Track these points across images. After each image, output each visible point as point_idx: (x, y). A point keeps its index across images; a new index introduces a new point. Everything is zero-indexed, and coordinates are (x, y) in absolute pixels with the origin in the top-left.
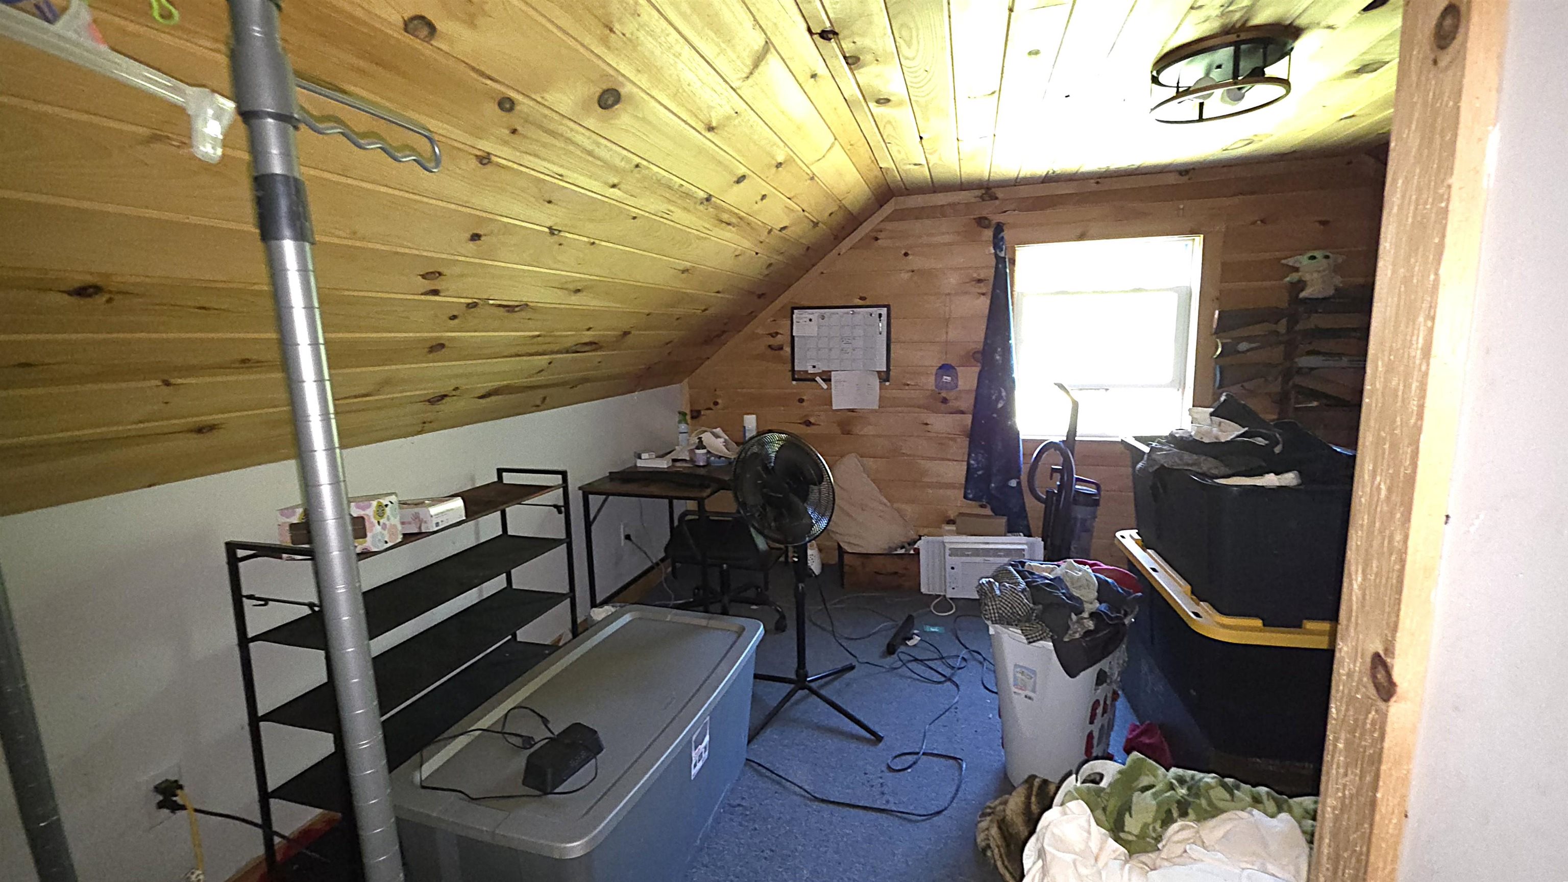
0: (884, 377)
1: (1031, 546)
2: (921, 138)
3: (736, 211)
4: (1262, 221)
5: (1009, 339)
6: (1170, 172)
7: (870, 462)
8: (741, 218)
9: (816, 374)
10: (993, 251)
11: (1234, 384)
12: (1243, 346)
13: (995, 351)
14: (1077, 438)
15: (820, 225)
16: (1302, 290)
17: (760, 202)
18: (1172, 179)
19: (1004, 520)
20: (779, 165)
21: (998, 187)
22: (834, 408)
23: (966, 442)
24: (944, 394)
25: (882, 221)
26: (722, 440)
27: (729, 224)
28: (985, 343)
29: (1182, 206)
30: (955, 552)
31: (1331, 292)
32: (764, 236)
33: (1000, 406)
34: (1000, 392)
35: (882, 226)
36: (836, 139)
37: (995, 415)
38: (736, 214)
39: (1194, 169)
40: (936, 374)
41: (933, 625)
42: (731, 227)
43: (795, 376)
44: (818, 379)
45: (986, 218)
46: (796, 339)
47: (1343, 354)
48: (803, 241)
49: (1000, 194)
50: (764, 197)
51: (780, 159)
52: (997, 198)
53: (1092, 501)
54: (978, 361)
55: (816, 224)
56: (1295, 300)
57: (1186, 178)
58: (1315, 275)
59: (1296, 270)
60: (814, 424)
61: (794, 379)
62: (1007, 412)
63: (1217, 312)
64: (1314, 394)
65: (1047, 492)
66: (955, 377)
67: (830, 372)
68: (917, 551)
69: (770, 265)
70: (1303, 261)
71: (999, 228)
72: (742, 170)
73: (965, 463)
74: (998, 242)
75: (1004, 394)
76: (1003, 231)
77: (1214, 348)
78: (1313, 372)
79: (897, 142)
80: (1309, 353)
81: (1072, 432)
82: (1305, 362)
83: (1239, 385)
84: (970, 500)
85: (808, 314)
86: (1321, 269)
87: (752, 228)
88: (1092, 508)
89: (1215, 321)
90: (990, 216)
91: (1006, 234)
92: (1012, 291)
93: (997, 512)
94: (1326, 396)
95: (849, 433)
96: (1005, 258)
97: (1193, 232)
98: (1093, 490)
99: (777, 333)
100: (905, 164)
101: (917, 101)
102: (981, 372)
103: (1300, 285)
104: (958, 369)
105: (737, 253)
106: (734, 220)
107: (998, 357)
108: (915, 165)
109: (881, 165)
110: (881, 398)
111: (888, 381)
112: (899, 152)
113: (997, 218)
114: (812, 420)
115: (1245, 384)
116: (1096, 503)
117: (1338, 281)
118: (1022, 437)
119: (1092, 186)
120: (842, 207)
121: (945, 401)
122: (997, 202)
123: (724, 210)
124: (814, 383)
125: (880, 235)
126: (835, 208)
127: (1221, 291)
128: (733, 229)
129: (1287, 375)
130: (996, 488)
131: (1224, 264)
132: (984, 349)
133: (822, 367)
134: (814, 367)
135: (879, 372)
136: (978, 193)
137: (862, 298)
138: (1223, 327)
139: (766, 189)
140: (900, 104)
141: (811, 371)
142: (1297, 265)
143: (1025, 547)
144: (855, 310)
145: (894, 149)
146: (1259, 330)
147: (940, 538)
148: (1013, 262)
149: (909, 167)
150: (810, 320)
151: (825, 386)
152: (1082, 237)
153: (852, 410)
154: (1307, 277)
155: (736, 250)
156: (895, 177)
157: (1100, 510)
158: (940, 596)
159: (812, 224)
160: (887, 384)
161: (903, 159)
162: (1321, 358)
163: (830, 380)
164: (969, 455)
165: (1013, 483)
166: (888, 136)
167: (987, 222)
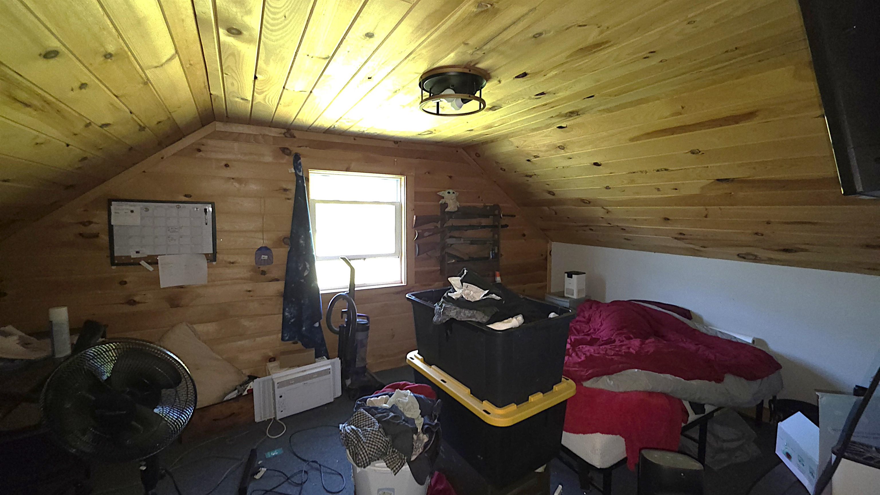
0: (212, 258)
1: (333, 364)
2: (256, 78)
3: (40, 91)
4: (429, 173)
5: (309, 230)
6: (390, 141)
7: (200, 328)
8: (48, 103)
9: (141, 259)
10: (294, 171)
11: (423, 253)
12: (426, 234)
13: (299, 237)
14: (356, 289)
15: (147, 129)
16: (447, 207)
17: (77, 91)
18: (391, 145)
19: (313, 351)
20: (108, 56)
21: (296, 130)
22: (162, 287)
23: (282, 299)
24: (263, 268)
25: (204, 138)
26: (16, 338)
27: (27, 105)
28: (292, 232)
29: (396, 160)
30: (282, 384)
31: (456, 209)
32: (79, 127)
33: (305, 274)
34: (305, 265)
35: (204, 141)
36: (177, 52)
37: (302, 281)
38: (38, 95)
39: (400, 141)
40: (256, 254)
41: (273, 450)
42: (28, 109)
43: (113, 260)
44: (143, 263)
45: (288, 149)
46: (115, 229)
47: (461, 237)
48: (127, 142)
49: (296, 133)
50: (83, 86)
51: (111, 48)
52: (295, 137)
53: (365, 328)
54: (288, 244)
55: (142, 128)
56: (443, 212)
57: (397, 145)
58: (451, 201)
59: (443, 198)
60: (139, 303)
61: (113, 264)
62: (311, 277)
63: (415, 216)
64: (454, 257)
65: (340, 327)
66: (270, 256)
67: (157, 256)
68: (251, 392)
69: (85, 158)
70: (444, 194)
71: (297, 157)
72: (54, 44)
73: (282, 315)
74: (297, 165)
75: (308, 266)
76: (300, 159)
77: (414, 235)
78: (452, 246)
79: (234, 75)
80: (450, 237)
81: (352, 285)
82: (449, 241)
83: (425, 254)
84: (288, 340)
85: (127, 206)
86: (453, 198)
87: (64, 117)
88: (366, 332)
89: (414, 221)
90: (291, 148)
91: (302, 160)
92: (308, 199)
93: (307, 346)
94: (458, 257)
95: (177, 306)
96: (303, 177)
97: (401, 174)
98: (365, 321)
99: (90, 223)
100: (233, 96)
101: (265, 44)
102: (289, 252)
103: (445, 205)
104: (272, 250)
105: (39, 141)
106: (36, 102)
107: (302, 242)
108: (242, 99)
109: (212, 92)
110: (209, 275)
111: (215, 261)
112: (233, 84)
113: (295, 150)
114: (137, 299)
115: (428, 253)
116: (368, 328)
117: (458, 204)
118: (321, 292)
119: (351, 141)
120: (170, 119)
121: (263, 273)
122: (295, 139)
123: (19, 86)
124: (139, 266)
125: (202, 148)
126: (163, 118)
127: (415, 206)
128: (35, 113)
129: (443, 249)
130: (305, 330)
131: (415, 193)
132: (291, 236)
133: (147, 252)
134: (137, 252)
135: (206, 255)
136: (283, 131)
137: (186, 196)
138: (418, 224)
139: (86, 77)
140: (250, 41)
141: (134, 255)
142: (443, 195)
143: (330, 367)
144: (180, 205)
145: (228, 82)
146: (431, 226)
147: (268, 377)
148: (308, 180)
149: (237, 99)
150: (132, 211)
151: (151, 268)
152: (347, 170)
153: (181, 287)
154: (448, 202)
155: (38, 136)
156: (222, 105)
157: (370, 333)
158: (271, 419)
159: (138, 127)
160: (214, 263)
161: (234, 92)
162: (454, 239)
163: (157, 263)
164: (284, 310)
165: (317, 325)
166: (229, 66)
167: (288, 151)
